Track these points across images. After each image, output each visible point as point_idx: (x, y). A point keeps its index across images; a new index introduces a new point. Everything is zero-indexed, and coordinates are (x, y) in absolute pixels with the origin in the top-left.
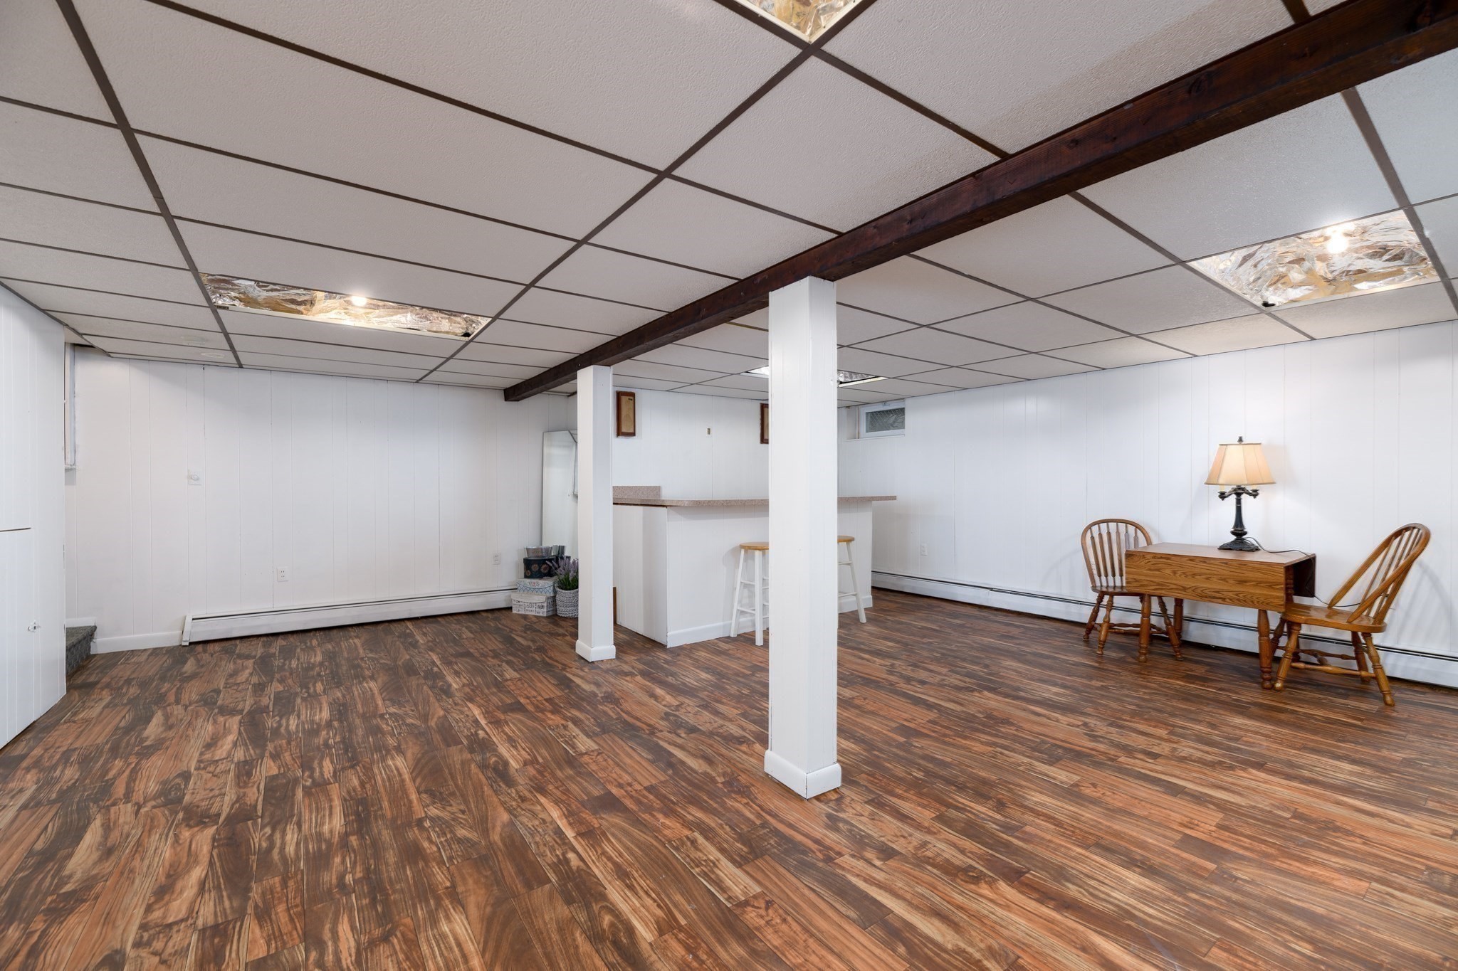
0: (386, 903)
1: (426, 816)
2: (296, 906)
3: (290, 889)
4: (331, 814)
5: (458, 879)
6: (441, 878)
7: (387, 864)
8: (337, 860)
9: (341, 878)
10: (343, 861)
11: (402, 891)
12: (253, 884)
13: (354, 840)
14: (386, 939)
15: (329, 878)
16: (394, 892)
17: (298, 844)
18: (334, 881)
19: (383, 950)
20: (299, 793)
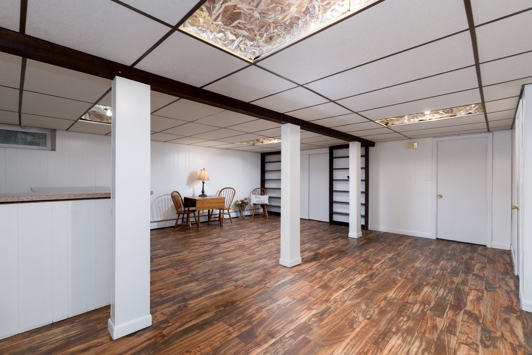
0: (401, 307)
1: (365, 319)
2: (424, 322)
3: (424, 329)
4: (393, 347)
5: (380, 300)
6: (383, 303)
7: (392, 315)
8: (404, 327)
9: (407, 321)
10: (403, 325)
11: (395, 307)
12: (436, 340)
13: (394, 330)
14: (407, 302)
15: (410, 323)
16: (397, 308)
17: (413, 343)
18: (410, 321)
19: (409, 301)
20: (432, 304)
